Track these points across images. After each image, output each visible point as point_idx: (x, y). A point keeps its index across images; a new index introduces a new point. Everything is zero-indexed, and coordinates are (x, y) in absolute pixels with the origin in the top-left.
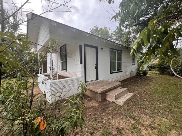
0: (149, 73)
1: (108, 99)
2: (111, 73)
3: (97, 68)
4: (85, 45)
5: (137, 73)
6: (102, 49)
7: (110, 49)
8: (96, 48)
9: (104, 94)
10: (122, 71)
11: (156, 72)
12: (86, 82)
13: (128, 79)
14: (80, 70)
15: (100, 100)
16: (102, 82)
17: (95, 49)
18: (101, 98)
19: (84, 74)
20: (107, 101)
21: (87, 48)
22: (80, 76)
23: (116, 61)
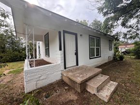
0: (125, 58)
1: (89, 90)
2: (90, 59)
3: (76, 54)
4: (65, 32)
5: (114, 57)
6: (81, 35)
7: (89, 35)
8: (76, 35)
9: (84, 84)
10: (100, 57)
11: (132, 57)
12: (65, 68)
13: (106, 63)
14: (60, 56)
15: (79, 90)
16: (82, 68)
17: (74, 36)
18: (81, 88)
19: (63, 61)
20: (87, 92)
21: (66, 35)
22: (59, 62)
23: (95, 47)
